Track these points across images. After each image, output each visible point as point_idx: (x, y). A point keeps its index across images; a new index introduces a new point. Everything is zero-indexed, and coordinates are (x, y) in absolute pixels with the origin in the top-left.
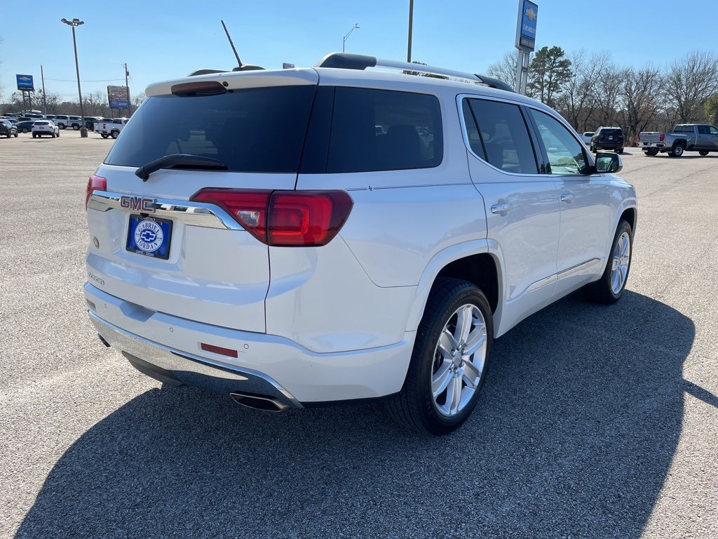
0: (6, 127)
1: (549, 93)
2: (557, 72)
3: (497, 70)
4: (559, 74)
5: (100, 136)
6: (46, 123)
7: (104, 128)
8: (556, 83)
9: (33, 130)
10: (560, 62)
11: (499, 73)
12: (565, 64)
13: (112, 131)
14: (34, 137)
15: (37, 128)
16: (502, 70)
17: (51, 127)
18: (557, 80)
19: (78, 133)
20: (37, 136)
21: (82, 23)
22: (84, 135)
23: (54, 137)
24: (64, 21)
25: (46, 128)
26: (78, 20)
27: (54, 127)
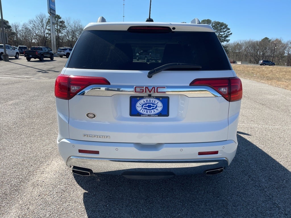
1: (58, 34)
2: (60, 25)
3: (33, 22)
4: (60, 26)
8: (60, 30)
10: (60, 21)
11: (35, 23)
12: (62, 22)
16: (35, 22)
18: (60, 29)
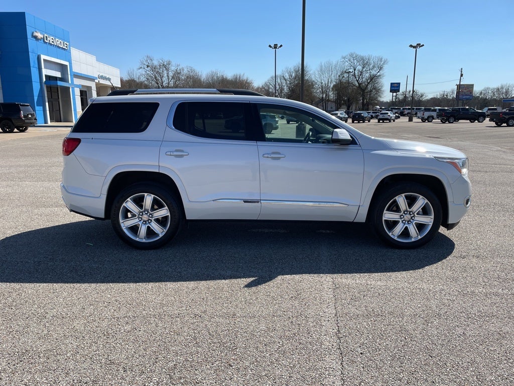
0: (363, 116)
5: (420, 120)
6: (388, 113)
7: (423, 115)
9: (379, 117)
13: (429, 117)
14: (379, 122)
15: (381, 117)
17: (389, 116)
19: (406, 119)
20: (381, 121)
21: (423, 45)
22: (411, 120)
23: (390, 122)
24: (411, 46)
25: (386, 116)
26: (420, 44)
27: (391, 115)
